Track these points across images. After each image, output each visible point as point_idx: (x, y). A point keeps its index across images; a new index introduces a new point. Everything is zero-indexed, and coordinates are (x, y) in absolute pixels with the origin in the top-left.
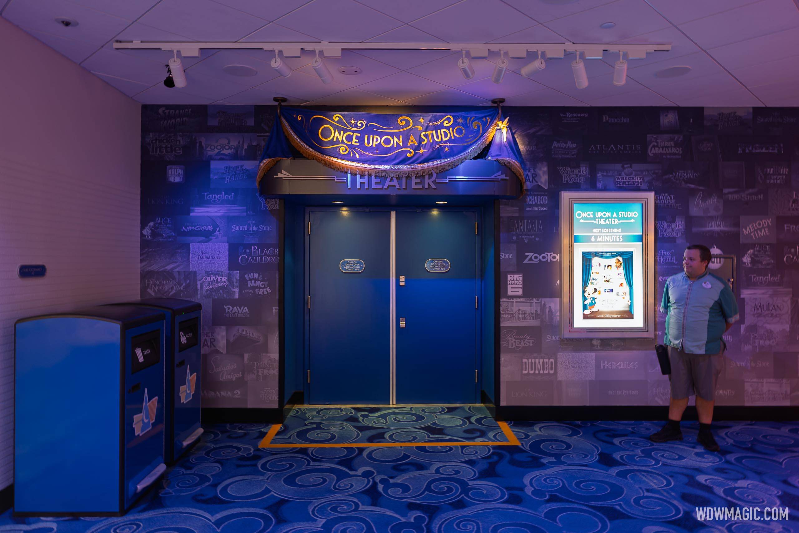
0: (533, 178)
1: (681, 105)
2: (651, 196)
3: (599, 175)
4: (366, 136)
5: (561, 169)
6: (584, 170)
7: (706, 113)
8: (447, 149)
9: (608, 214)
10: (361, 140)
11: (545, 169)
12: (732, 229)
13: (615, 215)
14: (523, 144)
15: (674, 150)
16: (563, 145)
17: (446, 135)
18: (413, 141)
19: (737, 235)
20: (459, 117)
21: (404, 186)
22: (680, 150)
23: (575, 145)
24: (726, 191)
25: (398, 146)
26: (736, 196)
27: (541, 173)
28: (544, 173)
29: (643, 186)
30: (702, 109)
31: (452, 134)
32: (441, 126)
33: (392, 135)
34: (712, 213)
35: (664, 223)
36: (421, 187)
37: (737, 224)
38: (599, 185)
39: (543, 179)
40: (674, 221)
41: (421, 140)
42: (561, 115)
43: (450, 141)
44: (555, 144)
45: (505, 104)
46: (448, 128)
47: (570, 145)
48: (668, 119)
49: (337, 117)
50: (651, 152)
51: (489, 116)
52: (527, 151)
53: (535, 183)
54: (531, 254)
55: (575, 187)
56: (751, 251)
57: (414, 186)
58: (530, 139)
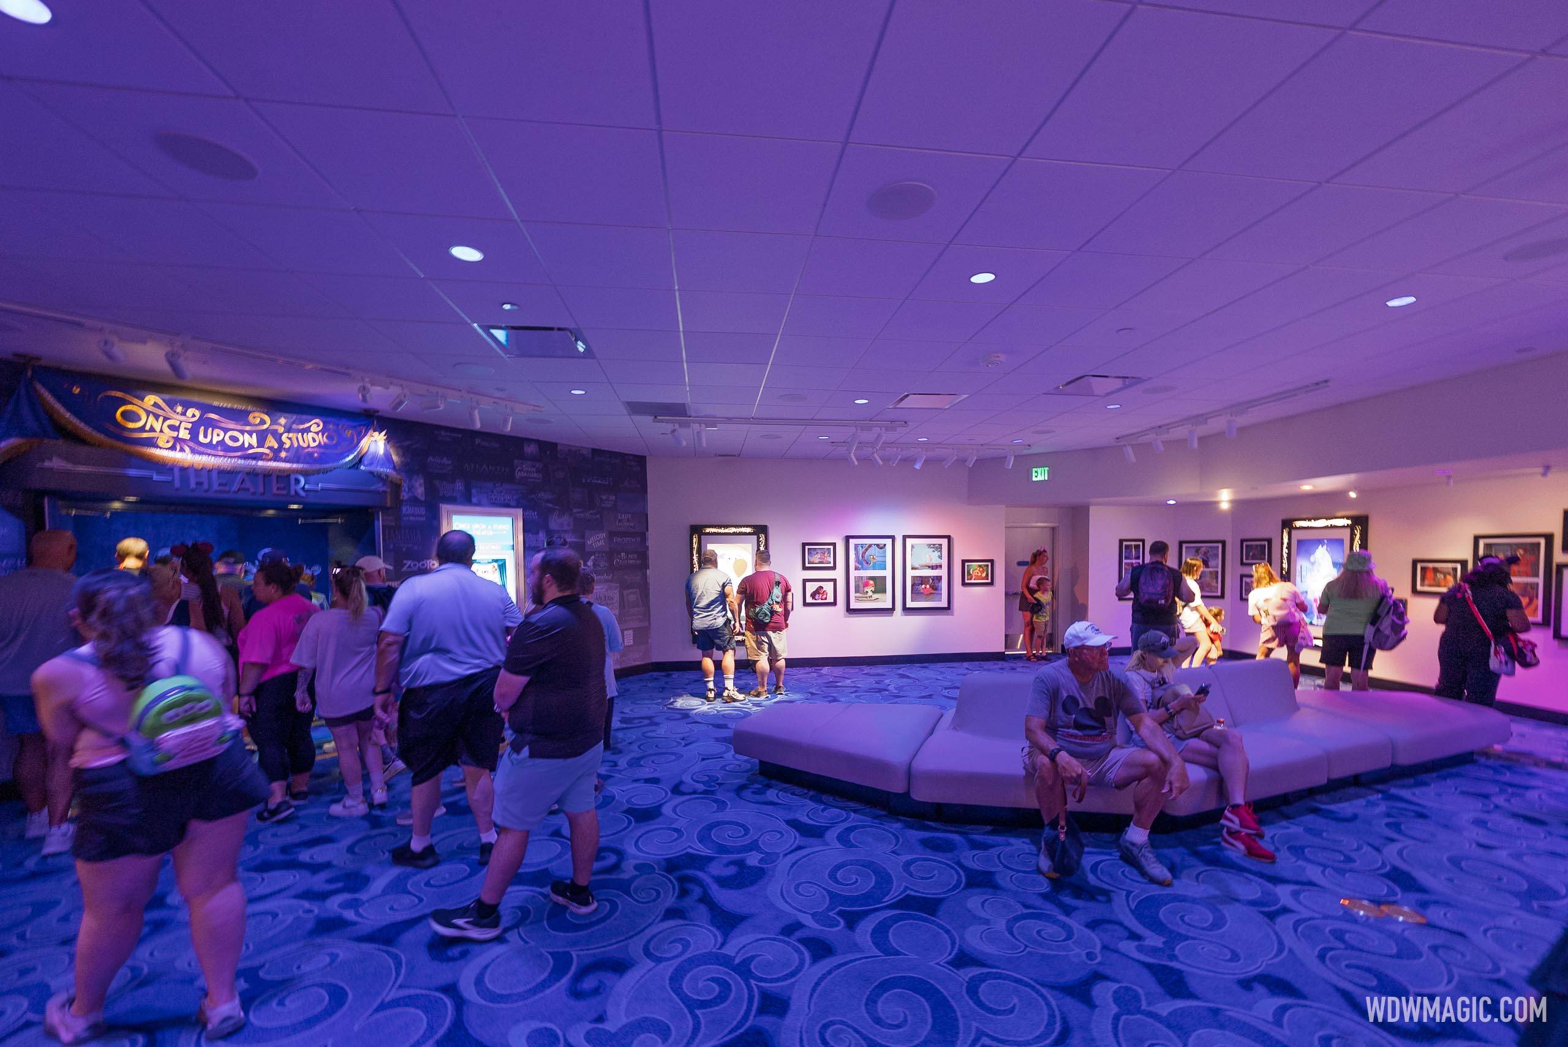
0: (409, 489)
1: (541, 439)
2: (520, 512)
3: (474, 491)
4: (202, 428)
5: (437, 482)
6: (459, 486)
7: (559, 447)
8: (316, 455)
9: (484, 527)
10: (194, 432)
11: (422, 481)
12: (581, 540)
13: (490, 527)
14: (398, 454)
15: (535, 475)
16: (438, 461)
17: (314, 440)
18: (272, 442)
19: (584, 545)
20: (329, 423)
21: (262, 490)
22: (540, 476)
23: (450, 462)
24: (575, 511)
25: (251, 447)
26: (582, 515)
27: (417, 484)
28: (420, 485)
29: (513, 503)
30: (556, 444)
31: (322, 439)
32: (308, 430)
33: (242, 432)
34: (566, 528)
35: (530, 535)
36: (284, 492)
37: (583, 537)
38: (474, 500)
39: (420, 491)
40: (538, 533)
41: (281, 443)
42: (436, 432)
43: (319, 445)
44: (430, 459)
45: (380, 414)
46: (317, 433)
47: (445, 461)
48: (530, 449)
49: (151, 399)
50: (518, 475)
51: (364, 425)
52: (402, 462)
53: (410, 494)
54: (409, 562)
55: (452, 500)
56: (593, 557)
57: (275, 491)
58: (404, 451)
